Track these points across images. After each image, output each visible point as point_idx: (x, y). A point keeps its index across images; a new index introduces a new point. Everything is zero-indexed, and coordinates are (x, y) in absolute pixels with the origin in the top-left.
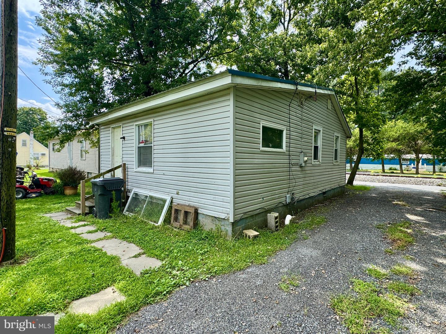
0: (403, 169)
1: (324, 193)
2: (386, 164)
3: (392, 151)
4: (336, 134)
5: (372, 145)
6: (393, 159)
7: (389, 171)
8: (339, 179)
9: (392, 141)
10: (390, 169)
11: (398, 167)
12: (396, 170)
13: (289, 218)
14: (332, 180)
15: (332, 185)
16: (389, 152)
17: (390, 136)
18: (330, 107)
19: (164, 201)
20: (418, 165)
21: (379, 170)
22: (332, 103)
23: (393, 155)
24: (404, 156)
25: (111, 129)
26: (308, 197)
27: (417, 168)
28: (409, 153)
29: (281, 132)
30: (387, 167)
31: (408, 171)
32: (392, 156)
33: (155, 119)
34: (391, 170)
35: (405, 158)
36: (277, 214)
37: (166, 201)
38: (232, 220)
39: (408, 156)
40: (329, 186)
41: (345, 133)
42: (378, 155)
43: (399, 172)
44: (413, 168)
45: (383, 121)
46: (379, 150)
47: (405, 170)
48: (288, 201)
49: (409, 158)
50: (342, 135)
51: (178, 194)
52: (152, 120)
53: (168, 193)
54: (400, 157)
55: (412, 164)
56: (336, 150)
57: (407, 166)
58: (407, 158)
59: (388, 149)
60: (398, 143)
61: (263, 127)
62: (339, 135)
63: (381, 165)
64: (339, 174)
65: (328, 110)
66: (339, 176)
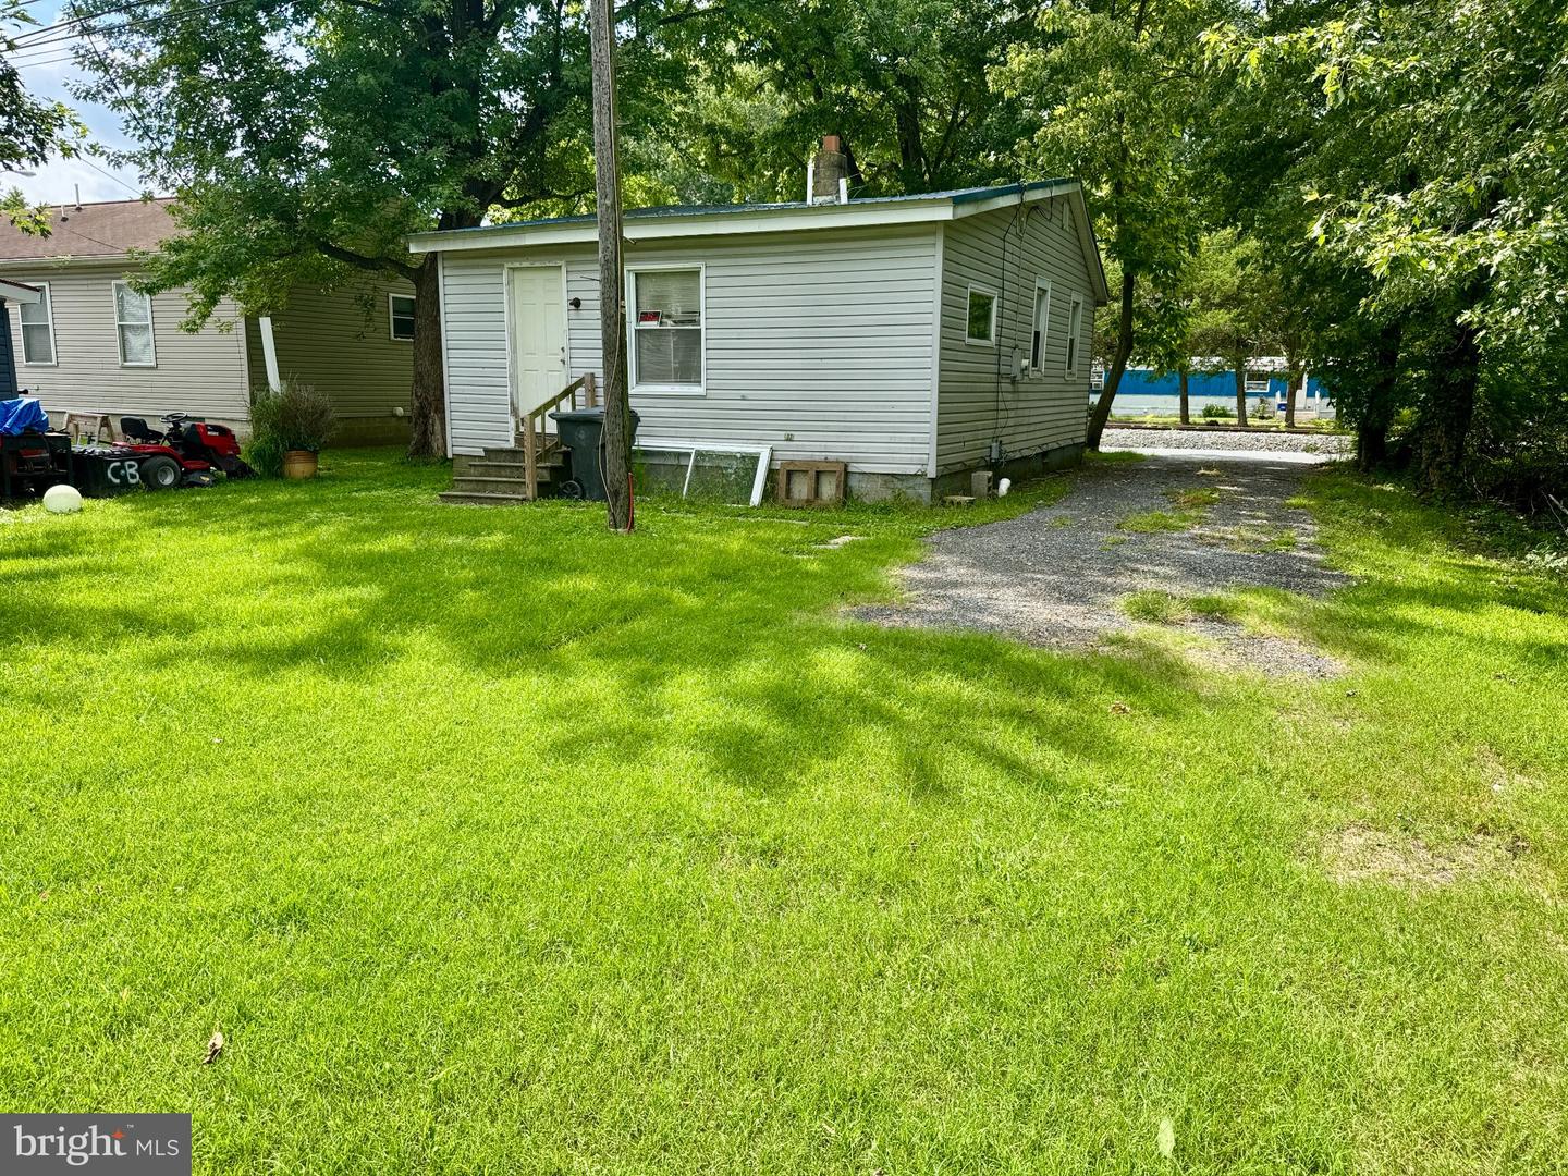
0: (1249, 411)
1: (1045, 454)
2: (1194, 395)
3: (1218, 342)
4: (1075, 297)
5: (1156, 324)
6: (1217, 372)
7: (1202, 421)
8: (1073, 422)
9: (1220, 306)
10: (1208, 412)
11: (1230, 403)
12: (1225, 414)
13: (1005, 484)
14: (1060, 423)
15: (1060, 437)
16: (1208, 345)
17: (1212, 284)
18: (1067, 223)
19: (755, 459)
20: (1292, 396)
21: (1170, 416)
22: (1071, 210)
23: (1218, 359)
24: (1252, 363)
25: (505, 272)
26: (1018, 456)
27: (1289, 408)
28: (1271, 351)
29: (990, 299)
30: (1197, 404)
31: (1262, 418)
32: (1215, 360)
33: (710, 263)
34: (1211, 416)
35: (1255, 368)
36: (990, 474)
37: (758, 458)
38: (932, 472)
39: (1264, 364)
40: (1055, 438)
41: (1093, 292)
42: (1172, 355)
43: (1234, 421)
44: (1280, 406)
45: (1190, 246)
46: (1174, 339)
47: (1253, 416)
48: (995, 455)
49: (1269, 369)
50: (1089, 300)
51: (789, 439)
52: (700, 264)
53: (760, 440)
54: (1240, 365)
55: (1278, 394)
56: (1072, 340)
57: (1262, 401)
58: (1262, 369)
59: (1203, 335)
60: (1235, 312)
61: (972, 294)
62: (1080, 299)
63: (1178, 399)
64: (1073, 408)
65: (1062, 233)
66: (1074, 415)
